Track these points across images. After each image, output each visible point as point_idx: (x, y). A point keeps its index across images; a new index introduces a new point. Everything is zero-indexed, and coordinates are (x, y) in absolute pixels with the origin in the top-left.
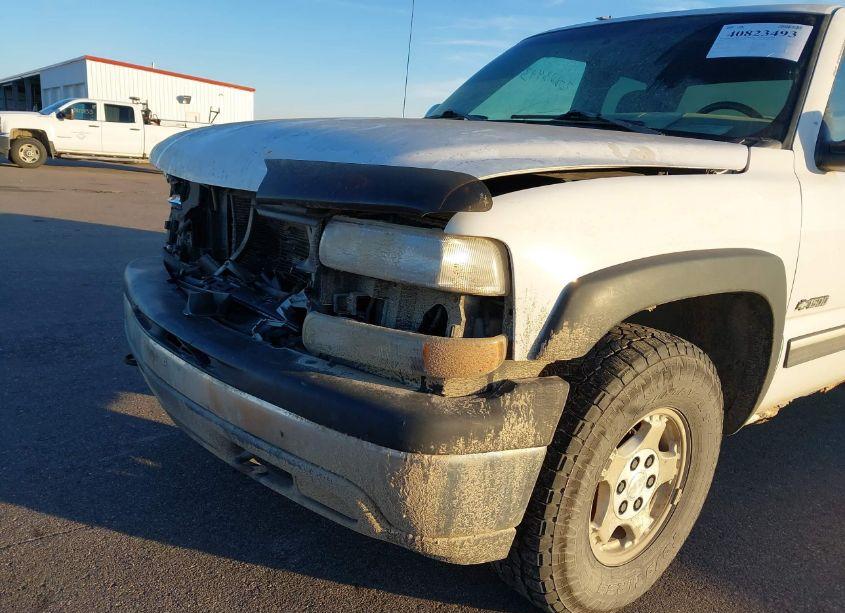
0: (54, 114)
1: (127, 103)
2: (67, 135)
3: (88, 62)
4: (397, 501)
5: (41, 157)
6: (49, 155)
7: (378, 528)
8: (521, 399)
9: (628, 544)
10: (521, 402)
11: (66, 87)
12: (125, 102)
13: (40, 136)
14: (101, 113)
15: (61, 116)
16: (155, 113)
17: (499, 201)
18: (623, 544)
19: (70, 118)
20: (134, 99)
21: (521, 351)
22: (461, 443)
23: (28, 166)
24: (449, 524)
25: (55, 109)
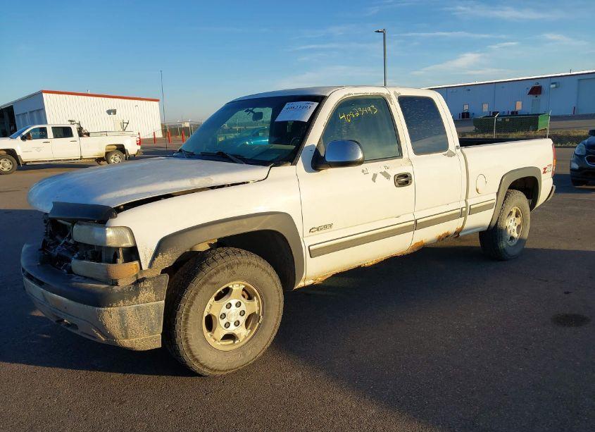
0: (19, 138)
1: (67, 124)
2: (29, 150)
3: (44, 95)
4: (104, 326)
5: (13, 167)
6: (19, 164)
7: (104, 339)
8: (148, 284)
9: (237, 342)
10: (148, 285)
11: (31, 112)
12: (66, 124)
13: (11, 153)
14: (50, 133)
15: (24, 138)
16: (86, 128)
17: (120, 215)
18: (234, 342)
19: (30, 139)
20: (71, 121)
21: (145, 267)
22: (121, 302)
23: (6, 173)
24: (126, 333)
25: (20, 134)
